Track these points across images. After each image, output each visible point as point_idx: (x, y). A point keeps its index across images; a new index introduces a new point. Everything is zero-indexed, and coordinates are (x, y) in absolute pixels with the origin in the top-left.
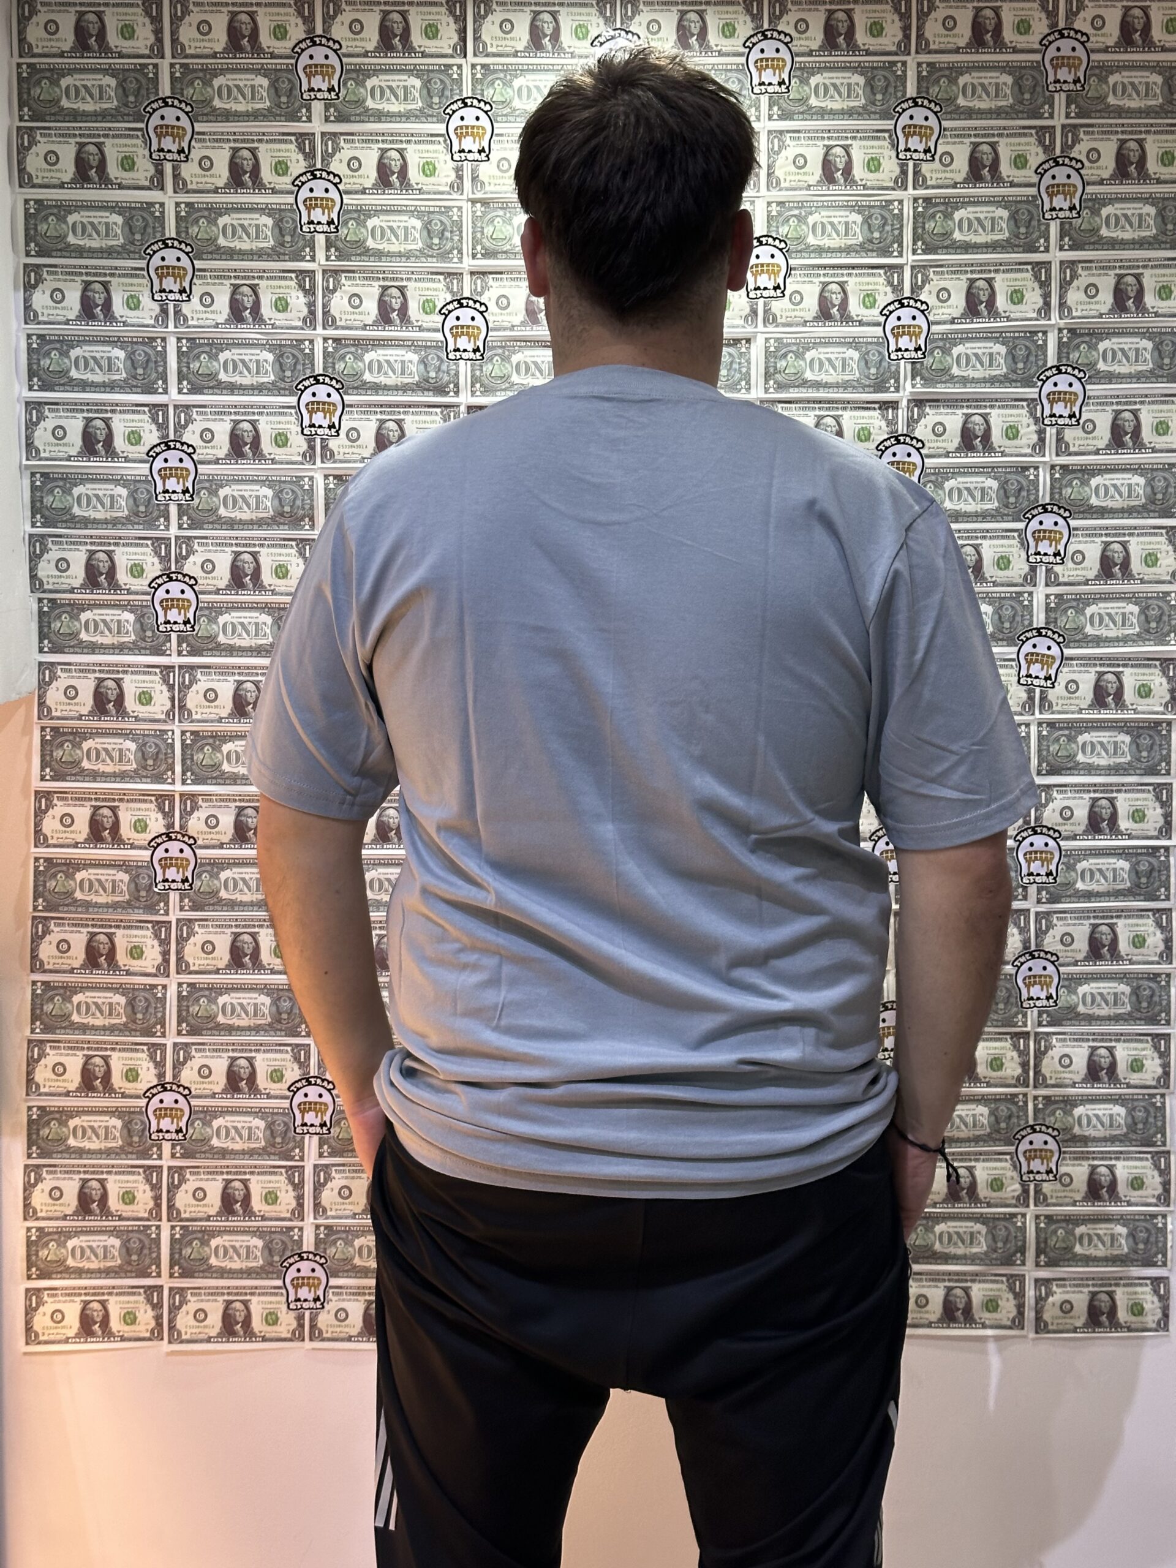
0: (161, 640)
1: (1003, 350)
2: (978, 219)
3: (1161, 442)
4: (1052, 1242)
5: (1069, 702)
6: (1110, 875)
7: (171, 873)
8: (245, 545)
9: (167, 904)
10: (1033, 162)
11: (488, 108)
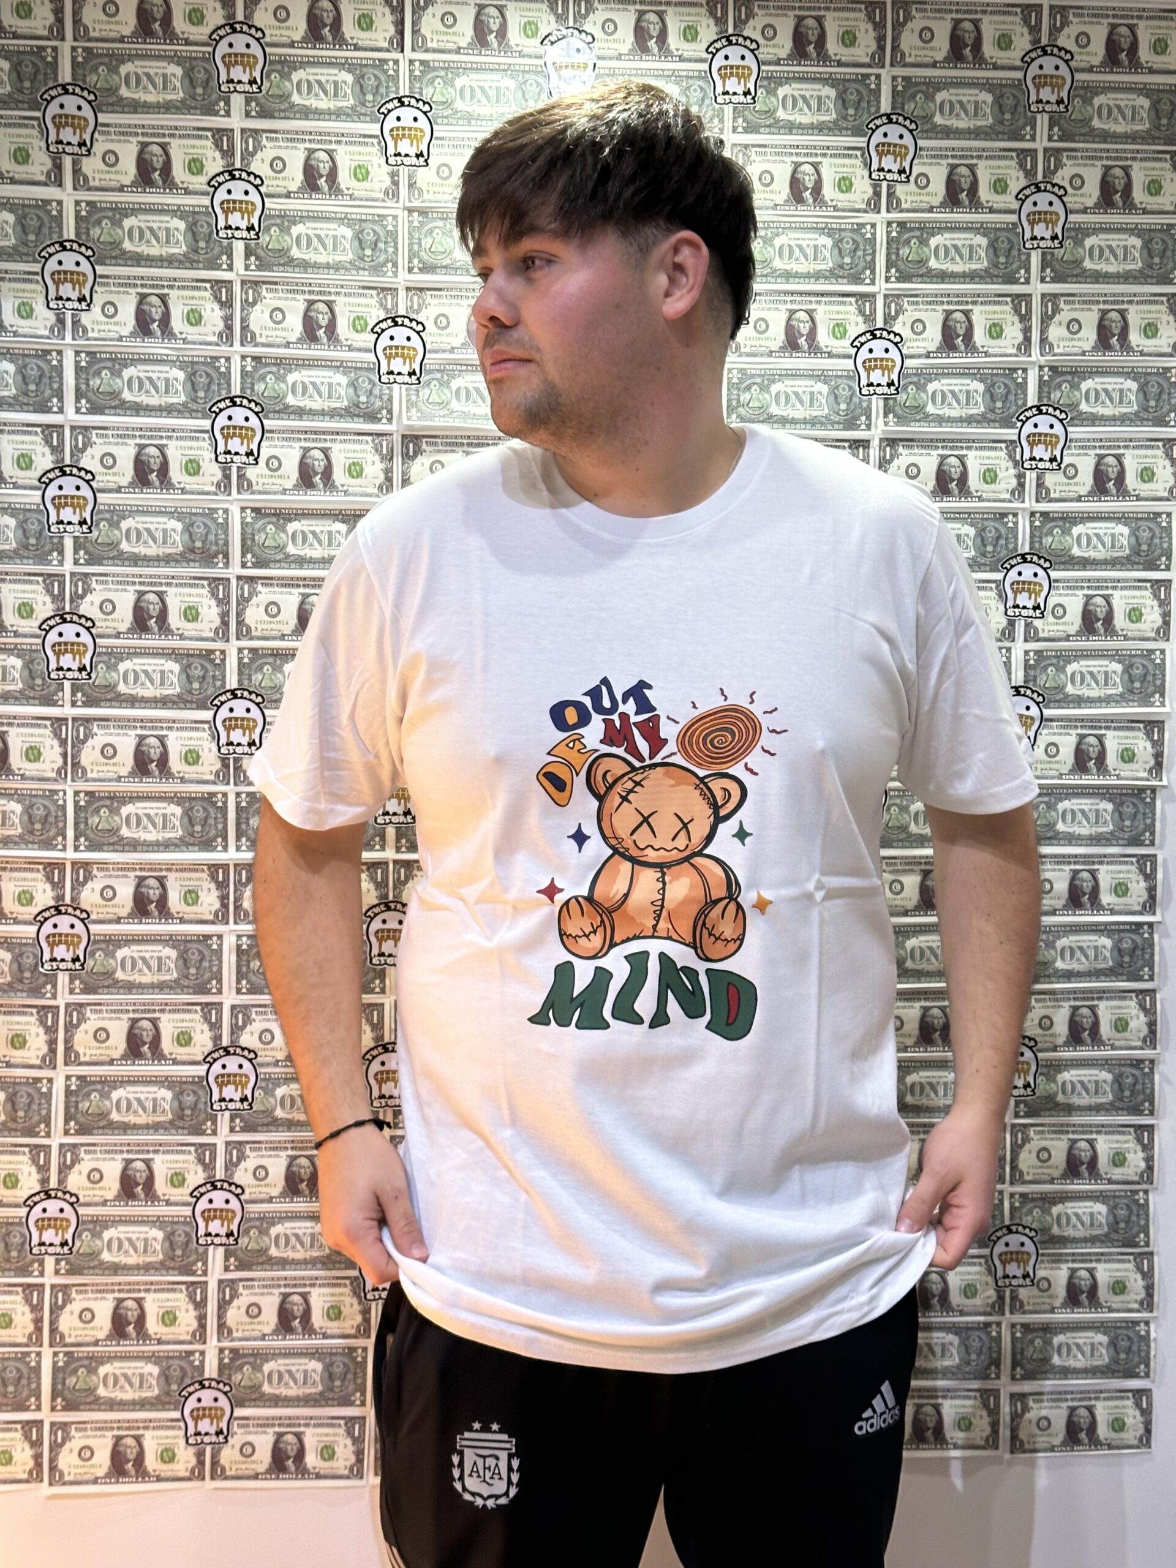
0: (52, 688)
1: (981, 387)
2: (955, 247)
3: (1146, 489)
4: (1029, 1353)
5: (1048, 766)
6: (1091, 953)
7: (61, 952)
8: (150, 584)
9: (54, 986)
10: (1015, 186)
11: (427, 108)
